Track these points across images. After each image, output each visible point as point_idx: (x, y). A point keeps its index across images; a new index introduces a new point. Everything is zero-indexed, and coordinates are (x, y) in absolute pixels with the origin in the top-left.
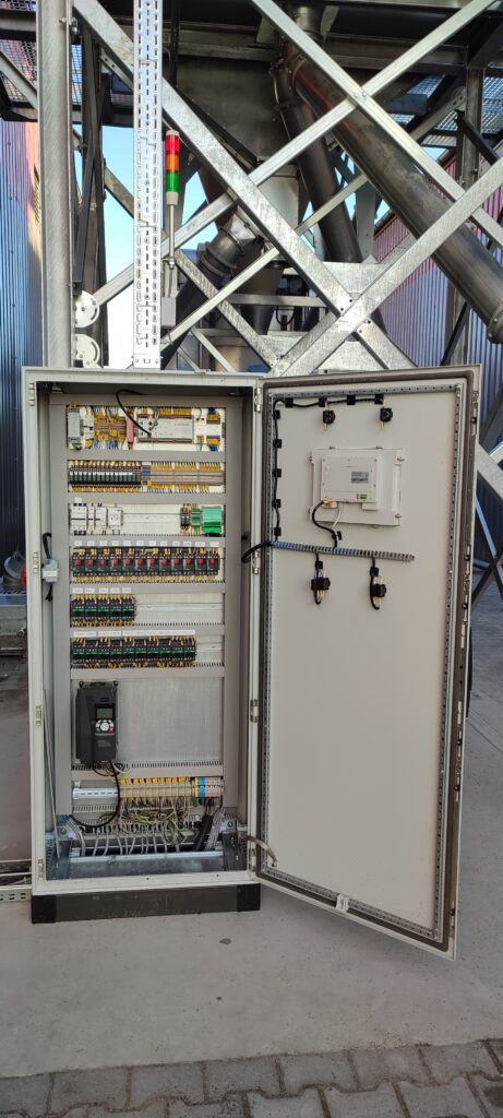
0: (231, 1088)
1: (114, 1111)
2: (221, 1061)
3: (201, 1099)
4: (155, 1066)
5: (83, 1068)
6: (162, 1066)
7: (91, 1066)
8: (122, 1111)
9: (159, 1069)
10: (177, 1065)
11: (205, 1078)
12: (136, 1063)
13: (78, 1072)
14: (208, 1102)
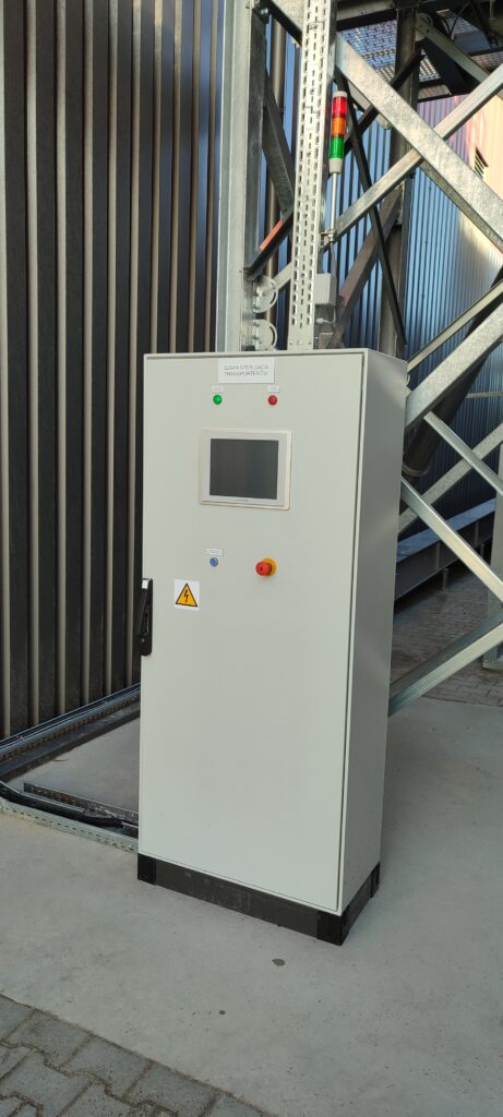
0: (154, 1099)
1: (49, 1066)
2: (169, 1069)
3: (120, 1095)
4: (114, 1045)
5: (60, 1017)
6: (119, 1047)
7: (68, 1019)
8: (55, 1068)
9: (114, 1049)
10: (131, 1053)
11: (141, 1077)
12: (102, 1034)
13: (55, 1019)
14: (124, 1100)
